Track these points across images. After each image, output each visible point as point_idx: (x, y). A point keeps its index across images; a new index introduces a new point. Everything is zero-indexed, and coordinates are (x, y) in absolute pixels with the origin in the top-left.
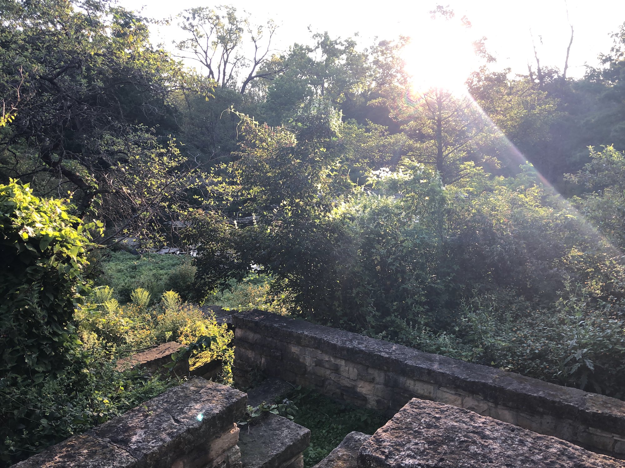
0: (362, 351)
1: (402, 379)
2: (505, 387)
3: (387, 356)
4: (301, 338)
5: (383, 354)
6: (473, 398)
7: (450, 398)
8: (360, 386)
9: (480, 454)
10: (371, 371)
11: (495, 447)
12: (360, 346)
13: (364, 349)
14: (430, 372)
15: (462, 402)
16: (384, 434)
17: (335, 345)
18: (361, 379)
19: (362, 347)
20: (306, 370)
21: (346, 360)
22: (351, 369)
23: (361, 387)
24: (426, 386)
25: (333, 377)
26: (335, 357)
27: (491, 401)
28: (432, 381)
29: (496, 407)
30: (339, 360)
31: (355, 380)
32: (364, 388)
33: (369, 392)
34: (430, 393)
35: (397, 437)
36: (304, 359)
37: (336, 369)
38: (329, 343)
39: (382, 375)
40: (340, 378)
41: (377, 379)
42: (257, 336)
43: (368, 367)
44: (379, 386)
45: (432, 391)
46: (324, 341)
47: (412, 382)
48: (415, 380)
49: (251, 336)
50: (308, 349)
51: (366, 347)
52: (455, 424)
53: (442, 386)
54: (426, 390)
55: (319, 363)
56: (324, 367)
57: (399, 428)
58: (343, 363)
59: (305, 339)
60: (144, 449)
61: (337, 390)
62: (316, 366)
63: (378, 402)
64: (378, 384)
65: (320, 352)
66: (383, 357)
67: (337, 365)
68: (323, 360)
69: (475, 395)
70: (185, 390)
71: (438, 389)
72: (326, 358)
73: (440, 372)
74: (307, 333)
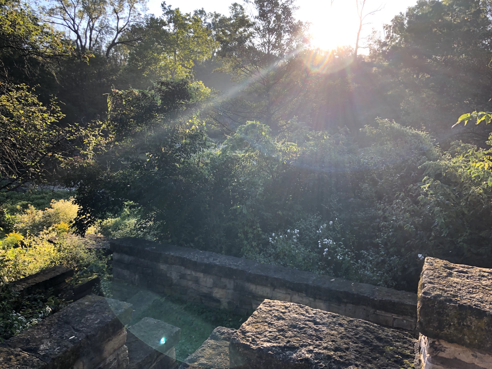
0: (217, 265)
1: (247, 285)
2: (321, 286)
3: (235, 268)
4: (168, 258)
5: (232, 267)
6: (298, 295)
7: (282, 296)
8: (215, 292)
9: (314, 335)
10: (223, 280)
11: (323, 330)
12: (215, 261)
13: (218, 263)
14: (268, 278)
16: (247, 327)
17: (195, 262)
18: (216, 287)
19: (217, 262)
20: (172, 283)
21: (204, 273)
22: (208, 279)
24: (264, 288)
25: (194, 286)
26: (196, 271)
27: (312, 296)
28: (269, 285)
29: (315, 301)
30: (199, 273)
31: (211, 288)
32: (218, 293)
33: (222, 296)
34: (267, 294)
35: (256, 329)
36: (171, 274)
37: (197, 281)
38: (190, 260)
39: (232, 282)
40: (199, 287)
41: (228, 286)
42: (132, 258)
43: (221, 277)
44: (229, 291)
45: (269, 292)
46: (187, 260)
47: (255, 286)
49: (126, 258)
50: (174, 266)
51: (219, 262)
52: (296, 316)
53: (277, 288)
54: (264, 292)
55: (183, 277)
56: (186, 279)
57: (257, 322)
58: (201, 275)
59: (171, 259)
60: (51, 354)
61: (198, 296)
62: (180, 278)
63: (229, 303)
64: (229, 289)
65: (183, 268)
66: (232, 269)
67: (197, 277)
68: (186, 274)
69: (299, 294)
70: (81, 305)
71: (274, 290)
72: (189, 272)
73: (275, 278)
74: (172, 254)
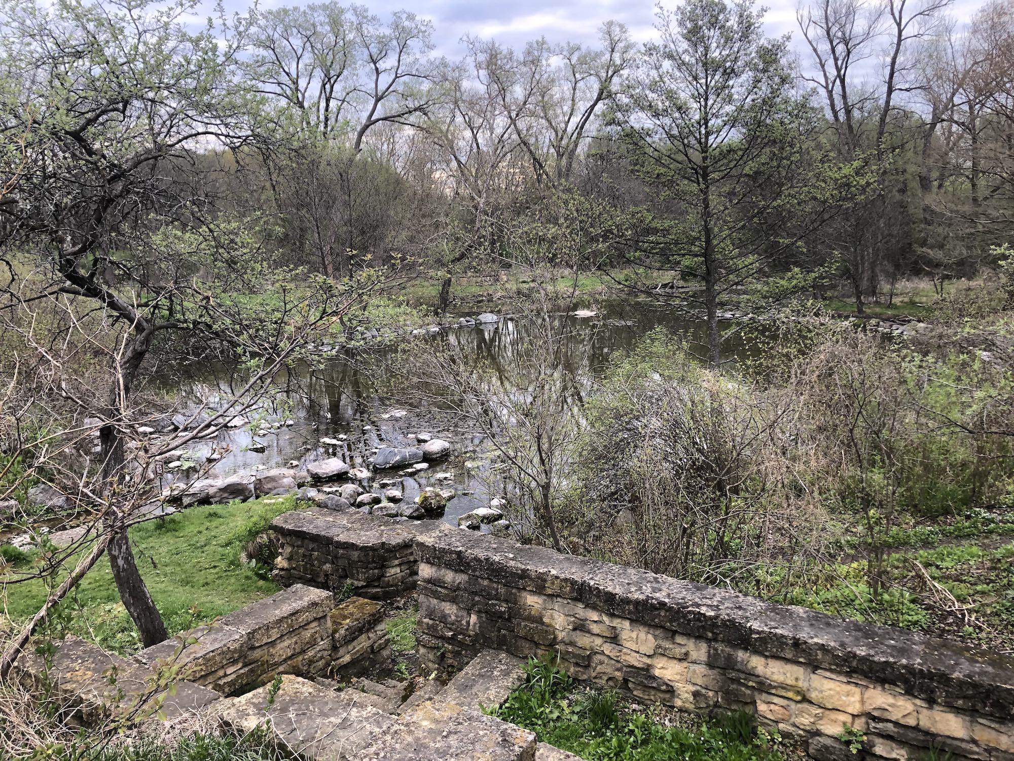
0: (664, 604)
1: (741, 655)
2: (947, 672)
3: (712, 613)
4: (545, 581)
5: (703, 610)
6: (884, 689)
7: (838, 689)
8: (660, 666)
10: (679, 639)
12: (657, 595)
13: (667, 600)
14: (797, 643)
15: (862, 698)
17: (611, 593)
18: (664, 655)
19: (661, 596)
20: (555, 638)
21: (632, 621)
22: (642, 635)
23: (662, 668)
24: (789, 667)
25: (607, 648)
26: (612, 616)
27: (923, 696)
28: (801, 660)
29: (930, 708)
30: (619, 620)
31: (649, 656)
32: (668, 670)
33: (678, 677)
34: (797, 679)
36: (552, 618)
37: (614, 639)
38: (599, 590)
39: (704, 646)
40: (620, 651)
41: (694, 655)
42: (461, 578)
43: (675, 633)
44: (696, 667)
45: (802, 677)
46: (590, 587)
47: (763, 659)
48: (766, 657)
49: (449, 576)
50: (559, 599)
51: (669, 595)
53: (822, 668)
54: (788, 675)
55: (581, 626)
56: (589, 632)
58: (627, 624)
59: (553, 583)
61: (618, 674)
62: (575, 629)
63: (696, 694)
64: (694, 662)
65: (581, 605)
66: (704, 615)
67: (614, 628)
68: (587, 620)
69: (887, 686)
70: (413, 729)
71: (814, 673)
72: (594, 616)
73: (816, 644)
74: (554, 572)
